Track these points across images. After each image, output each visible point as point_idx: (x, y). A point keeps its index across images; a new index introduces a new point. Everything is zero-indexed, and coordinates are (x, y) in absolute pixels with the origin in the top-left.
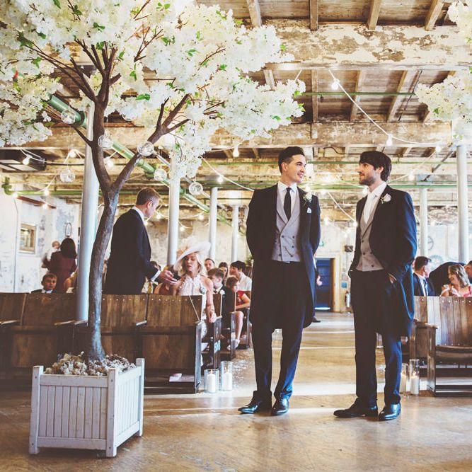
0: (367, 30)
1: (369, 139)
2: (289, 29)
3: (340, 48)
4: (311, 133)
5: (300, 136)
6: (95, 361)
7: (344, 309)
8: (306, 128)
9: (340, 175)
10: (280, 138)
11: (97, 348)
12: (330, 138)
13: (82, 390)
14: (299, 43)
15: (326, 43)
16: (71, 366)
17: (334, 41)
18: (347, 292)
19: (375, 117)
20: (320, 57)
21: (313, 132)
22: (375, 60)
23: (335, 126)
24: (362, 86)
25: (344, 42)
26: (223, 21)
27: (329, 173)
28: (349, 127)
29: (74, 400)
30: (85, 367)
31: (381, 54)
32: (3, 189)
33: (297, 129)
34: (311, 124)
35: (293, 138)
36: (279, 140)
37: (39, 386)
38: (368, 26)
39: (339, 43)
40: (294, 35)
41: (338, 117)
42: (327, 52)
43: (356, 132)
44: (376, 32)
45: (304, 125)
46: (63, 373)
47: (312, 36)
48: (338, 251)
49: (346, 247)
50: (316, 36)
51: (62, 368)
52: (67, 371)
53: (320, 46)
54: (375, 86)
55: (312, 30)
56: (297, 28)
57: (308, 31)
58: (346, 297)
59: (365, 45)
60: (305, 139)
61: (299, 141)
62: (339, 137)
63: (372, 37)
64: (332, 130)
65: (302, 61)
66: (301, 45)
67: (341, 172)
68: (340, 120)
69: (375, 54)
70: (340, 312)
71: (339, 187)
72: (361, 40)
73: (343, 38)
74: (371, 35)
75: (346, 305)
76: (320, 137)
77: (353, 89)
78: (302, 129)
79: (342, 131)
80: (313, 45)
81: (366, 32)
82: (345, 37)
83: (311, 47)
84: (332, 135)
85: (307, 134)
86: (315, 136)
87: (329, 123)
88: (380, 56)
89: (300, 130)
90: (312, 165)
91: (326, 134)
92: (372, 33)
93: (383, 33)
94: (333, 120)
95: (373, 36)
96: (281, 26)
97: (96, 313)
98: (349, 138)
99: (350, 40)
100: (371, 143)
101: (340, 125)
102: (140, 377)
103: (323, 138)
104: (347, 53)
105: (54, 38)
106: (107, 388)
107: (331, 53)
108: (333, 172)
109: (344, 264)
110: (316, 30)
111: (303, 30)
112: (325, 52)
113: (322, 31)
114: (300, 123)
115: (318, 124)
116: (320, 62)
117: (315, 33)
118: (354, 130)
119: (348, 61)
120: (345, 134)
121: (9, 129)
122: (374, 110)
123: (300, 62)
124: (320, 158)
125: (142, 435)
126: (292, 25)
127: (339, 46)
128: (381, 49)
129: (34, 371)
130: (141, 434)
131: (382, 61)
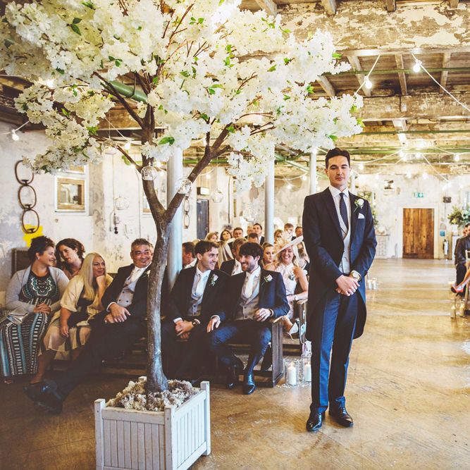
0: (448, 9)
1: (459, 111)
2: (365, 12)
3: (418, 30)
4: (400, 106)
5: (389, 109)
6: (155, 394)
7: (442, 256)
8: (395, 101)
9: (433, 141)
10: (370, 112)
11: (157, 379)
12: (420, 111)
13: (141, 426)
14: (375, 26)
15: (404, 26)
16: (131, 399)
17: (413, 22)
18: (445, 241)
19: (466, 88)
20: (398, 41)
21: (402, 105)
22: (457, 42)
23: (425, 98)
24: (448, 62)
25: (423, 23)
26: (271, 30)
27: (422, 140)
28: (438, 99)
29: (134, 434)
30: (145, 400)
31: (463, 35)
32: (123, 160)
33: (386, 103)
34: (400, 97)
35: (382, 111)
36: (369, 114)
37: (102, 420)
38: (449, 5)
39: (418, 24)
40: (370, 18)
41: (427, 89)
42: (405, 35)
43: (445, 104)
44: (459, 11)
45: (394, 98)
46: (123, 407)
47: (389, 19)
48: (436, 202)
49: (444, 198)
50: (393, 18)
51: (122, 401)
52: (127, 404)
53: (398, 29)
54: (463, 59)
55: (389, 12)
56: (374, 10)
57: (385, 13)
58: (444, 245)
59: (447, 25)
60: (395, 112)
61: (388, 115)
62: (429, 109)
63: (454, 17)
64: (421, 103)
65: (378, 46)
66: (377, 29)
67: (434, 138)
68: (430, 92)
69: (457, 36)
70: (439, 259)
71: (434, 151)
72: (442, 20)
73: (422, 19)
74: (453, 15)
75: (444, 252)
76: (410, 110)
77: (440, 63)
78: (392, 102)
79: (431, 103)
80: (391, 29)
81: (448, 11)
82: (425, 18)
83: (388, 30)
84: (422, 107)
85: (396, 107)
86: (404, 109)
87: (419, 95)
88: (462, 38)
89: (389, 104)
90: (404, 134)
91: (414, 106)
92: (454, 12)
93: (466, 11)
94: (422, 92)
95: (456, 16)
96: (356, 8)
97: (154, 344)
98: (438, 110)
99: (429, 21)
100: (461, 114)
101: (429, 97)
102: (205, 401)
103: (412, 111)
104: (427, 35)
105: (74, 72)
106: (164, 425)
107: (410, 37)
108: (426, 138)
109: (442, 214)
110: (394, 11)
111: (380, 12)
112: (403, 36)
113: (400, 12)
114: (390, 96)
115: (407, 97)
116: (398, 47)
117: (393, 15)
118: (443, 102)
119: (427, 45)
120: (434, 107)
121: (59, 156)
122: (464, 81)
123: (376, 48)
124: (413, 125)
125: (211, 454)
126: (368, 7)
127: (418, 28)
128: (463, 30)
129: (96, 405)
130: (209, 453)
131: (464, 44)
